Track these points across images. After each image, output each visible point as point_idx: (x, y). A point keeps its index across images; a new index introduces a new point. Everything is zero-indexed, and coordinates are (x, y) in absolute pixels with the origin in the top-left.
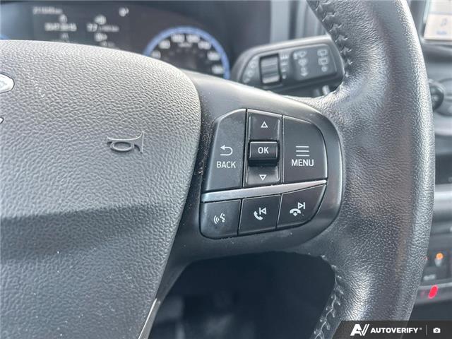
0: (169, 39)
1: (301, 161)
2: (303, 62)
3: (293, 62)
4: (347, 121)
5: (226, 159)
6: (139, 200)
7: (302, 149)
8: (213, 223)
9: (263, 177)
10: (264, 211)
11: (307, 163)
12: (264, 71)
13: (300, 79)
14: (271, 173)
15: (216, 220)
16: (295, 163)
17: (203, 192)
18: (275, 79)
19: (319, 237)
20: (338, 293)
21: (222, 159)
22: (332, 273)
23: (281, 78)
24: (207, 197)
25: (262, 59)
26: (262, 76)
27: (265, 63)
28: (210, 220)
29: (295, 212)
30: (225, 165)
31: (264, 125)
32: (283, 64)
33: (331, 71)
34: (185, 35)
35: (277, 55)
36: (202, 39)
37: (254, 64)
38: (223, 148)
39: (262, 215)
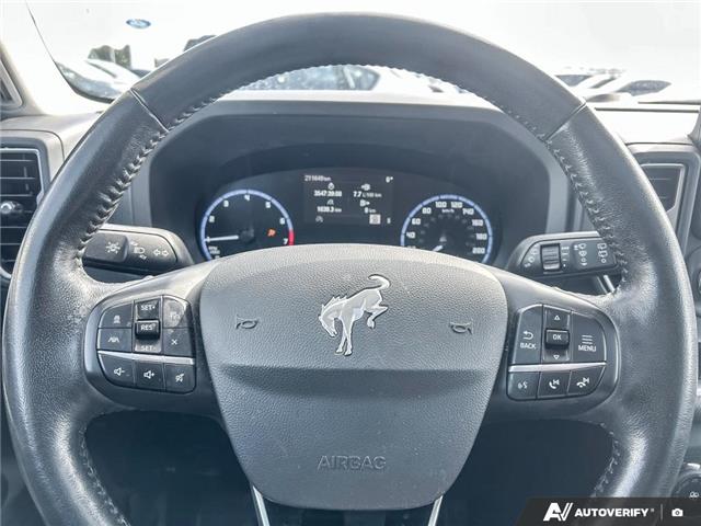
0: (432, 205)
1: (587, 347)
2: (583, 254)
3: (573, 253)
4: (623, 318)
5: (528, 342)
6: (466, 366)
7: (587, 338)
8: (517, 388)
9: (556, 357)
10: (557, 382)
11: (591, 349)
12: (544, 259)
13: (579, 268)
14: (563, 355)
15: (520, 386)
16: (580, 348)
17: (510, 364)
18: (556, 266)
19: (599, 407)
20: (615, 456)
21: (525, 341)
22: (610, 439)
23: (561, 266)
24: (512, 369)
25: (542, 247)
26: (542, 263)
27: (546, 252)
28: (515, 386)
29: (581, 384)
30: (527, 346)
31: (557, 318)
32: (563, 254)
33: (611, 263)
34: (449, 201)
35: (558, 245)
36: (466, 206)
37: (535, 251)
38: (526, 333)
39: (556, 385)
